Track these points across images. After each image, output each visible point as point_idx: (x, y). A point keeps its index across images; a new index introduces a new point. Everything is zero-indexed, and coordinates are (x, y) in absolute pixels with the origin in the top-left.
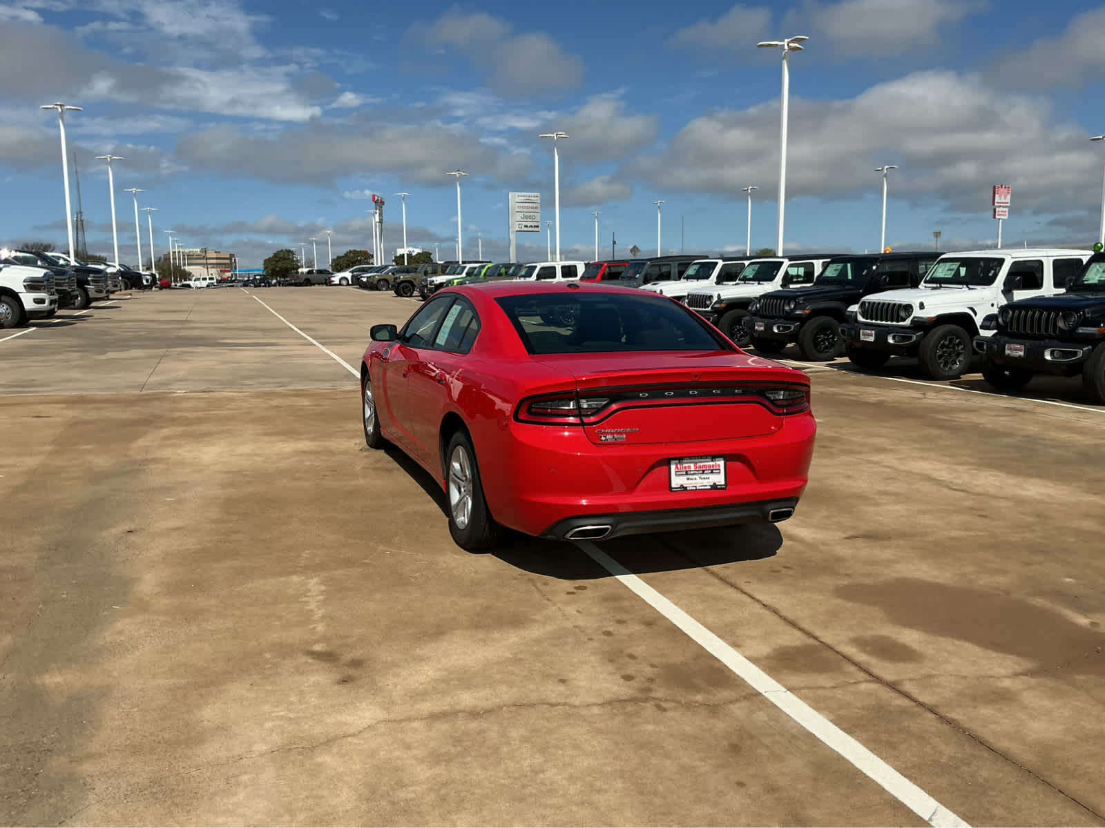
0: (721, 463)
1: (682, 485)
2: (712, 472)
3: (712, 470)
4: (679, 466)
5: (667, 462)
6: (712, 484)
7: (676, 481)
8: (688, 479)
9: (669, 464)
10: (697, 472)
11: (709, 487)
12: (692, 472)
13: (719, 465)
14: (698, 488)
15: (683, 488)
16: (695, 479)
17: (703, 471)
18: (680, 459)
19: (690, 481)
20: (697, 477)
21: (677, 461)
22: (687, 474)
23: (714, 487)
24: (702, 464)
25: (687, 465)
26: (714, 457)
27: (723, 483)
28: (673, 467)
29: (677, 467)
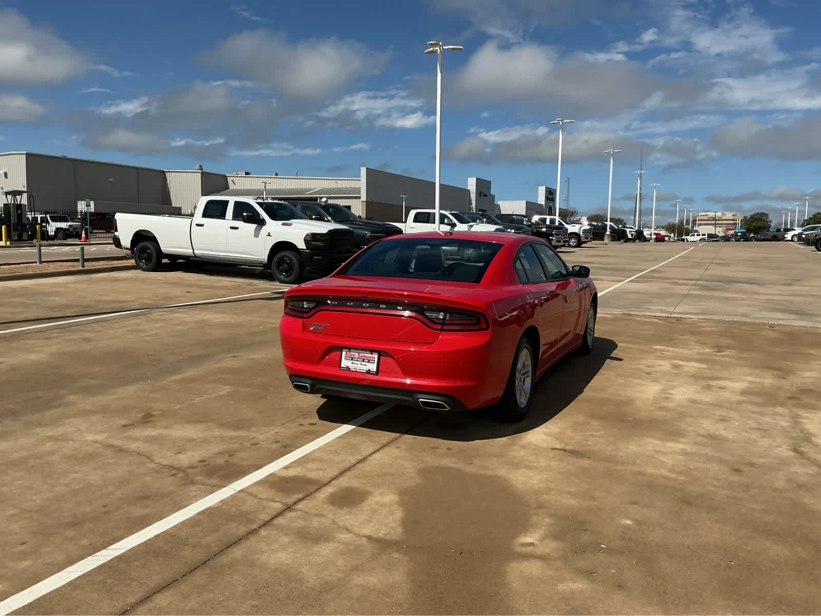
0: (376, 356)
1: (348, 367)
2: (369, 362)
3: (369, 360)
4: (348, 353)
5: (341, 349)
6: (367, 370)
7: (345, 363)
8: (352, 363)
9: (342, 351)
10: (359, 359)
11: (365, 372)
12: (356, 359)
13: (374, 358)
14: (358, 370)
15: (348, 369)
16: (357, 364)
17: (364, 360)
18: (349, 348)
19: (353, 365)
20: (359, 363)
21: (347, 350)
22: (352, 360)
23: (369, 372)
24: (363, 355)
25: (353, 353)
26: (372, 351)
27: (375, 370)
28: (344, 353)
29: (346, 354)
